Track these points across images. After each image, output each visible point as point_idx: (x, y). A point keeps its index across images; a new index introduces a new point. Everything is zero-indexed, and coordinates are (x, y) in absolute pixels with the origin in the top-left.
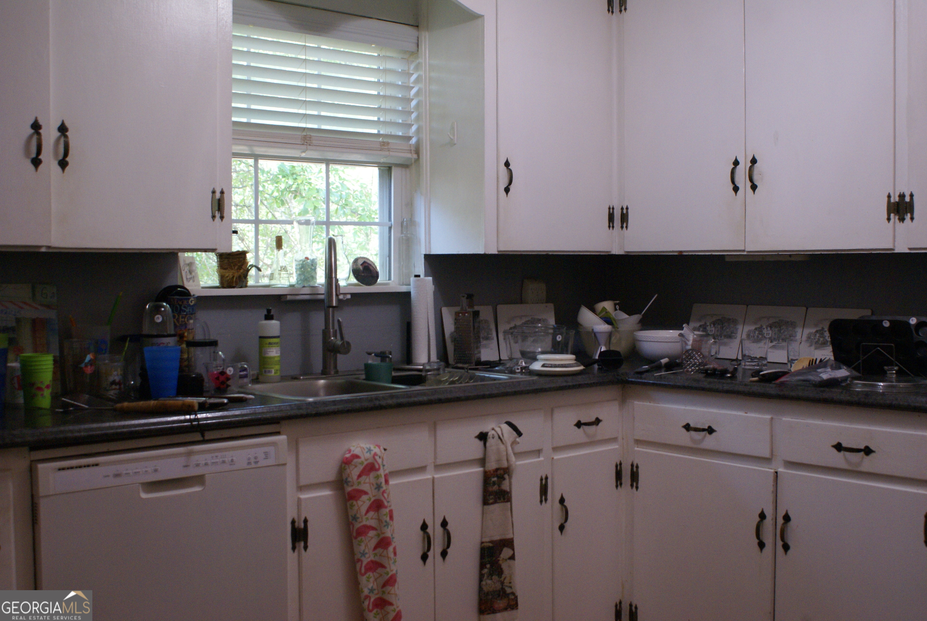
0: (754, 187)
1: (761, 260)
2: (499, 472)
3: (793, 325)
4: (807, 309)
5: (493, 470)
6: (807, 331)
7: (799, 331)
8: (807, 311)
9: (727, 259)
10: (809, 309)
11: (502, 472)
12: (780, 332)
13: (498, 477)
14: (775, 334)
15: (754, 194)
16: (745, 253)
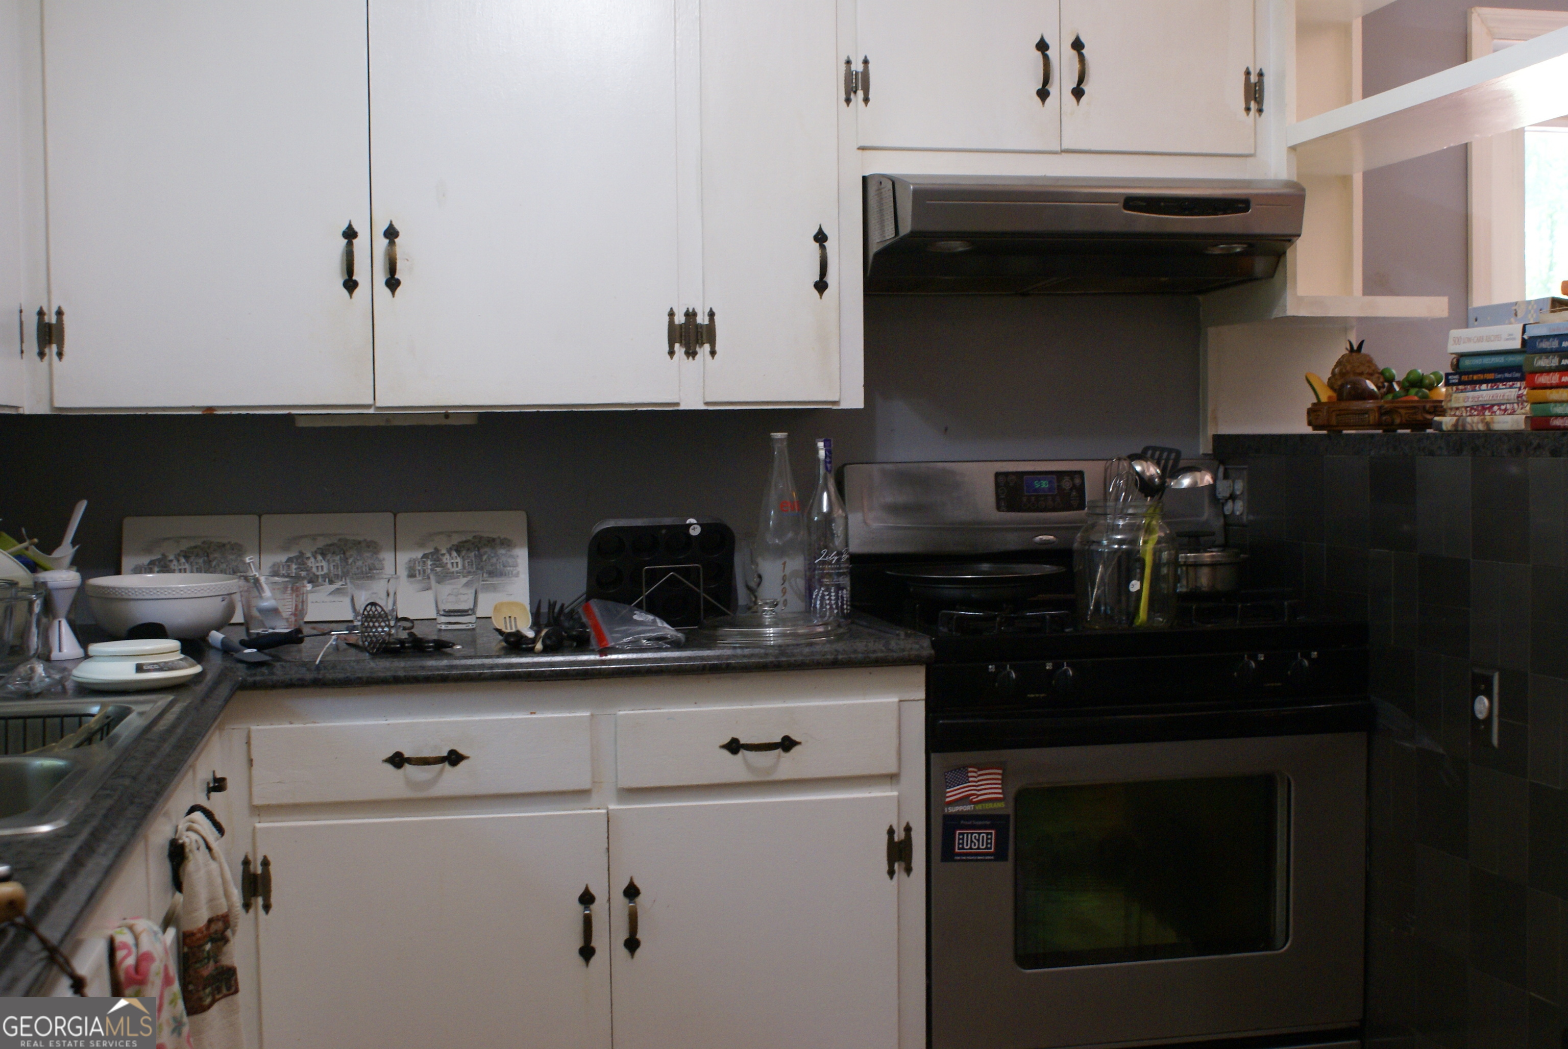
0: (393, 284)
1: (382, 424)
2: (214, 927)
3: (373, 547)
4: (395, 516)
5: (204, 926)
6: (404, 558)
7: (387, 557)
8: (395, 519)
9: (301, 424)
10: (399, 516)
11: (220, 925)
12: (347, 562)
13: (213, 940)
14: (336, 567)
15: (393, 297)
16: (371, 411)
